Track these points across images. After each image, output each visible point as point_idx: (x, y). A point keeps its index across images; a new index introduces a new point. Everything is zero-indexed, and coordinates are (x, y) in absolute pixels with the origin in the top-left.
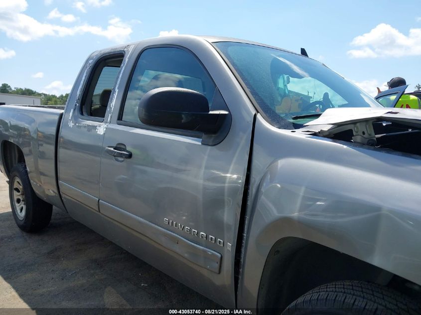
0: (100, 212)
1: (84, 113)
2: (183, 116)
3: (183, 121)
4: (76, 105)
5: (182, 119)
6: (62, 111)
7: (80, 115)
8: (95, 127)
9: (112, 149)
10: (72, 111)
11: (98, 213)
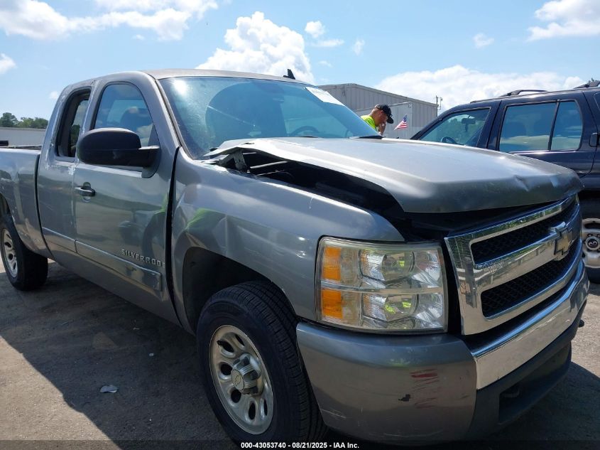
0: (77, 252)
1: (60, 154)
2: (114, 153)
3: (114, 158)
4: (51, 145)
5: (114, 156)
6: (39, 152)
7: (55, 156)
8: (66, 168)
9: (80, 189)
10: (48, 151)
11: (77, 255)
